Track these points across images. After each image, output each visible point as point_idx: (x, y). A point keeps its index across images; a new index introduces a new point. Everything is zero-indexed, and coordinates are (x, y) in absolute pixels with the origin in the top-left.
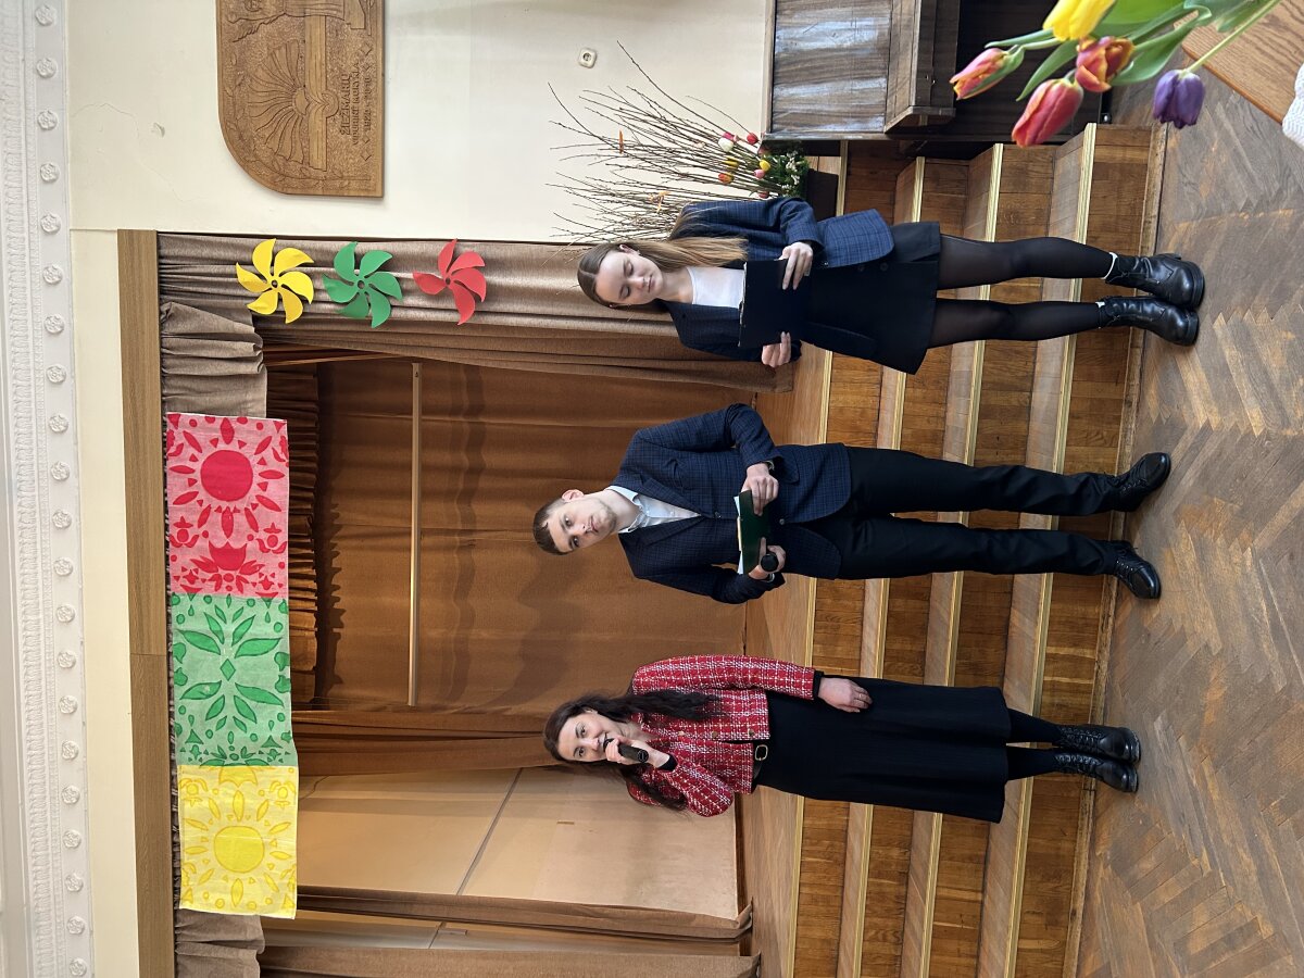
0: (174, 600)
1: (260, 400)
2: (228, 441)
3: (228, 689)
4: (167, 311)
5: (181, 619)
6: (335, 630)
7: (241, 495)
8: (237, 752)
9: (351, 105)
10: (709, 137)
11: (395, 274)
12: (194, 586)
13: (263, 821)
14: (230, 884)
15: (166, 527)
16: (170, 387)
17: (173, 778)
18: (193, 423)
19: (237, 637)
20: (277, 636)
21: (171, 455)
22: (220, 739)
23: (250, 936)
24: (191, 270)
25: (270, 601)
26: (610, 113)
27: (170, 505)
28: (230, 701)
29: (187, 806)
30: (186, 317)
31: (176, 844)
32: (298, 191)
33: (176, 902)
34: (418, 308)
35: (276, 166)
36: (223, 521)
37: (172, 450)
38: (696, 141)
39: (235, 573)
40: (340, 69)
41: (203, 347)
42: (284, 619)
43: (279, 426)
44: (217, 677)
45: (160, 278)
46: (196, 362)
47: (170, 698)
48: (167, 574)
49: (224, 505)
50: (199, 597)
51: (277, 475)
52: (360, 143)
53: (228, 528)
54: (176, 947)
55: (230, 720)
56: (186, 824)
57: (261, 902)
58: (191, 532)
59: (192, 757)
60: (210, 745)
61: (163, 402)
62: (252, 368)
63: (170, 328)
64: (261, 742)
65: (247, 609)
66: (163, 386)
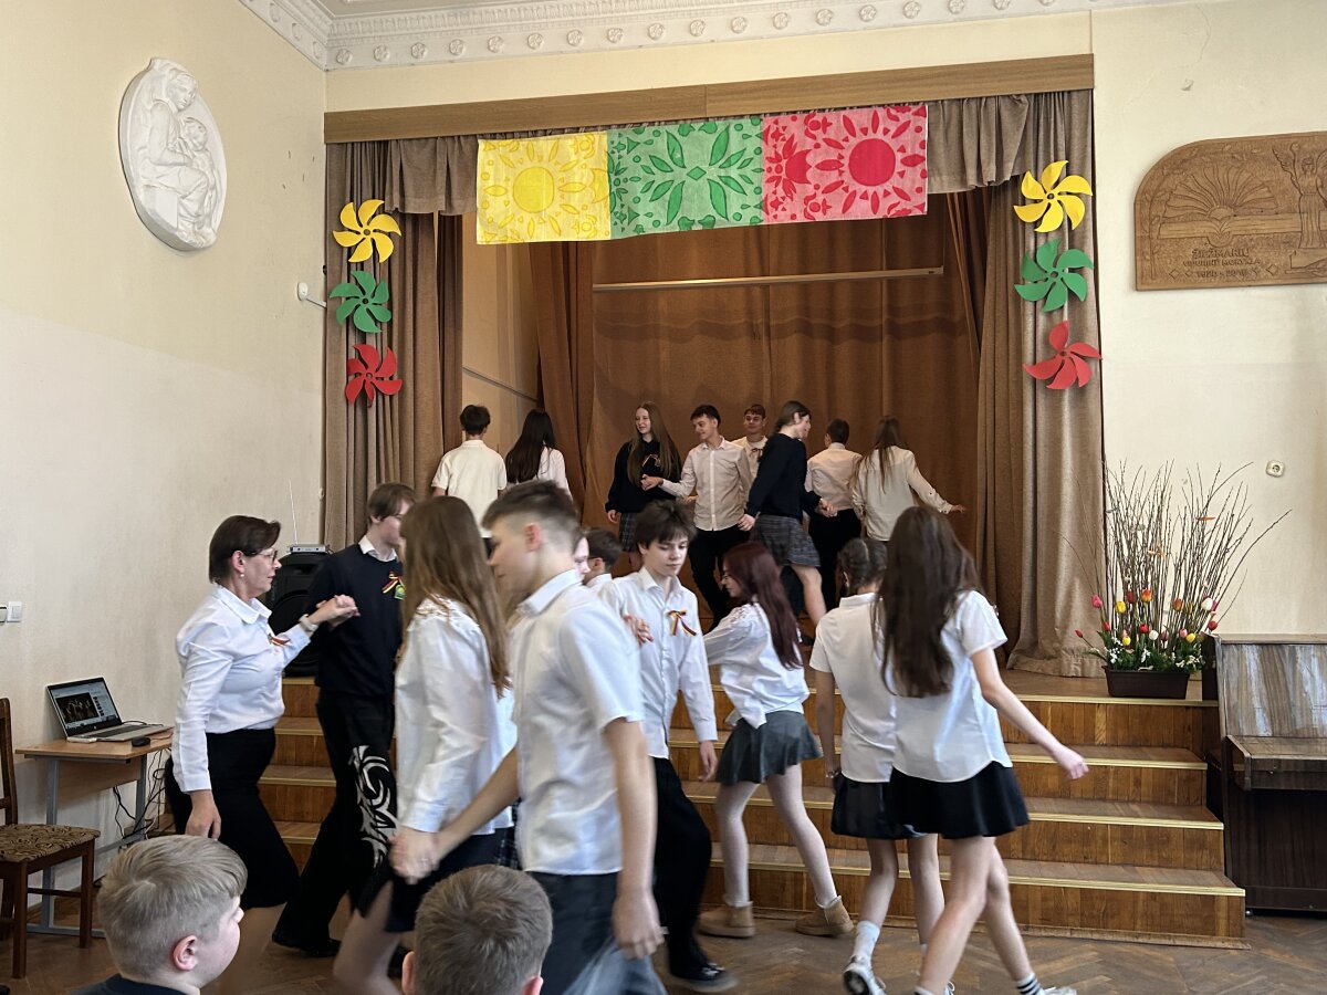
0: (756, 121)
1: (942, 189)
2: (905, 162)
3: (679, 174)
4: (1020, 101)
5: (739, 127)
7: (857, 177)
8: (622, 185)
9: (1221, 258)
11: (1066, 305)
12: (769, 137)
13: (559, 209)
14: (503, 184)
15: (824, 110)
16: (950, 107)
17: (595, 128)
18: (919, 129)
19: (727, 180)
20: (730, 216)
21: (888, 111)
22: (633, 169)
23: (456, 202)
24: (1059, 120)
25: (761, 208)
26: (1229, 507)
27: (843, 113)
28: (669, 177)
29: (570, 142)
30: (1016, 116)
31: (535, 134)
32: (1138, 215)
33: (483, 137)
34: (1034, 327)
35: (1160, 194)
36: (830, 161)
37: (893, 112)
38: (1208, 580)
39: (783, 174)
40: (1253, 247)
41: (989, 135)
42: (745, 222)
43: (921, 207)
44: (690, 164)
45: (1050, 93)
46: (975, 129)
47: (667, 122)
48: (779, 114)
49: (846, 162)
50: (758, 143)
51: (875, 208)
52: (1186, 269)
53: (825, 166)
54: (443, 137)
55: (651, 178)
56: (554, 141)
57: (490, 213)
58: (819, 133)
59: (615, 145)
60: (627, 160)
61: (937, 101)
62: (971, 179)
64: (633, 206)
65: (752, 188)
66: (951, 101)
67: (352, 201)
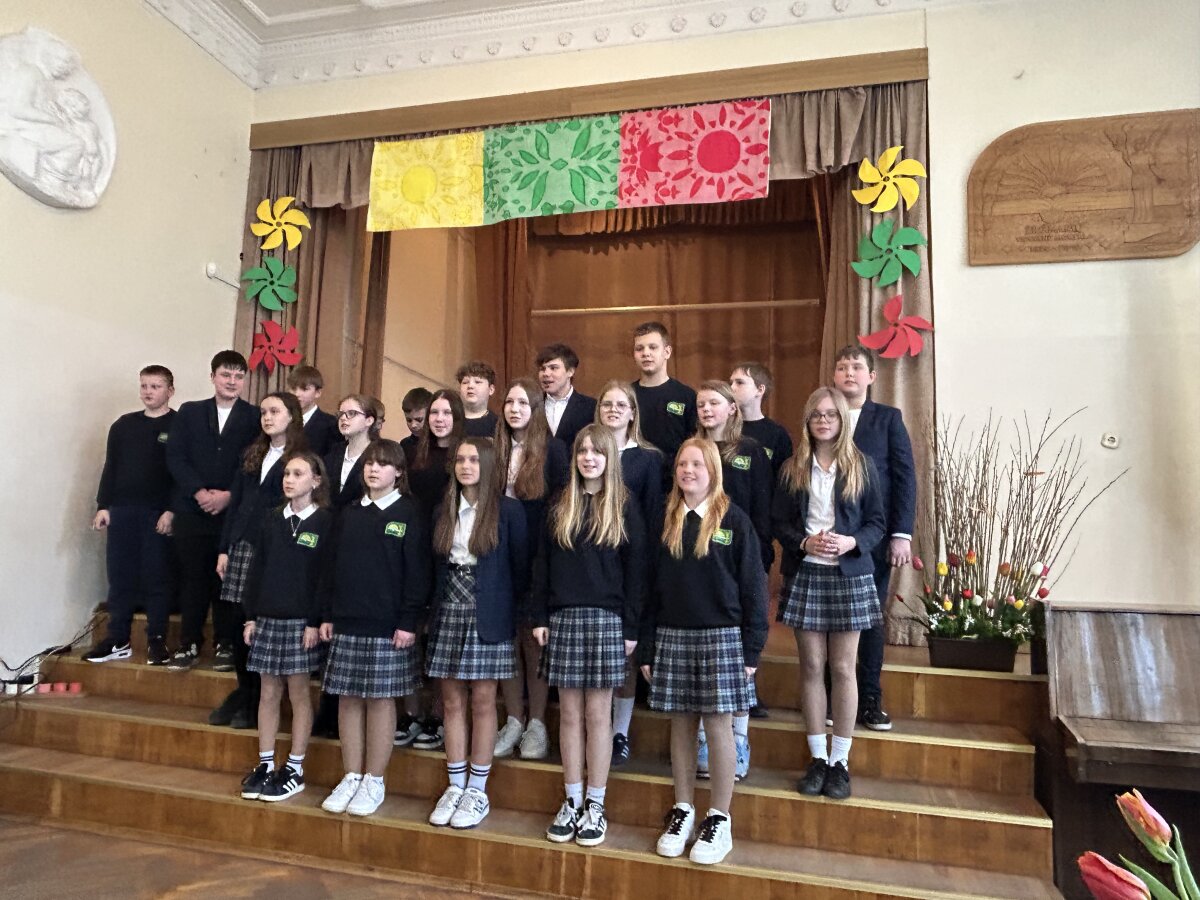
0: (615, 117)
1: (785, 174)
2: (750, 151)
3: (544, 166)
4: (858, 93)
5: (600, 124)
6: (591, 250)
7: (705, 163)
8: (495, 177)
9: (1053, 234)
10: (1044, 553)
11: (900, 279)
12: (627, 132)
13: (440, 200)
14: (393, 179)
15: (675, 107)
16: (792, 101)
17: (474, 129)
18: (763, 121)
19: (586, 170)
20: (588, 201)
21: (735, 105)
22: (505, 162)
23: (354, 197)
24: (895, 109)
25: (616, 193)
26: (1061, 462)
27: (693, 108)
28: (534, 168)
29: (452, 141)
30: (854, 108)
31: (423, 135)
32: (971, 194)
33: (380, 139)
34: (870, 301)
35: (992, 174)
36: (680, 151)
37: (740, 107)
38: (1039, 542)
39: (638, 164)
40: (1086, 222)
41: (829, 124)
42: (601, 206)
43: (762, 191)
44: (554, 157)
45: (887, 85)
46: (815, 119)
47: (537, 121)
48: (636, 111)
49: (695, 152)
50: (618, 137)
51: (720, 193)
52: (1019, 244)
53: (676, 156)
54: (346, 142)
55: (519, 169)
56: (438, 142)
57: (379, 204)
58: (671, 128)
59: (491, 142)
60: (500, 155)
61: (779, 96)
62: (811, 165)
63: (844, 98)
64: (502, 194)
65: (609, 176)
66: (793, 94)
67: (268, 197)
